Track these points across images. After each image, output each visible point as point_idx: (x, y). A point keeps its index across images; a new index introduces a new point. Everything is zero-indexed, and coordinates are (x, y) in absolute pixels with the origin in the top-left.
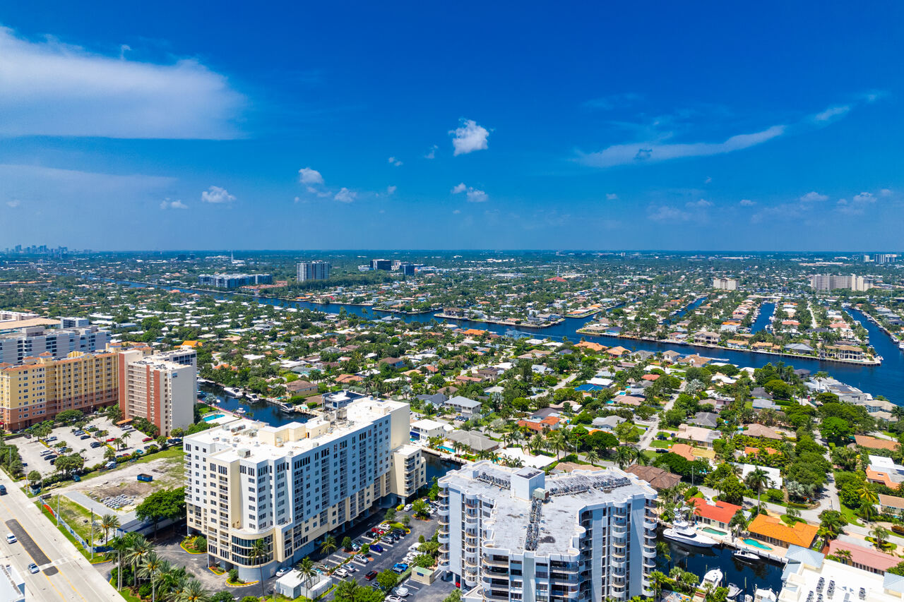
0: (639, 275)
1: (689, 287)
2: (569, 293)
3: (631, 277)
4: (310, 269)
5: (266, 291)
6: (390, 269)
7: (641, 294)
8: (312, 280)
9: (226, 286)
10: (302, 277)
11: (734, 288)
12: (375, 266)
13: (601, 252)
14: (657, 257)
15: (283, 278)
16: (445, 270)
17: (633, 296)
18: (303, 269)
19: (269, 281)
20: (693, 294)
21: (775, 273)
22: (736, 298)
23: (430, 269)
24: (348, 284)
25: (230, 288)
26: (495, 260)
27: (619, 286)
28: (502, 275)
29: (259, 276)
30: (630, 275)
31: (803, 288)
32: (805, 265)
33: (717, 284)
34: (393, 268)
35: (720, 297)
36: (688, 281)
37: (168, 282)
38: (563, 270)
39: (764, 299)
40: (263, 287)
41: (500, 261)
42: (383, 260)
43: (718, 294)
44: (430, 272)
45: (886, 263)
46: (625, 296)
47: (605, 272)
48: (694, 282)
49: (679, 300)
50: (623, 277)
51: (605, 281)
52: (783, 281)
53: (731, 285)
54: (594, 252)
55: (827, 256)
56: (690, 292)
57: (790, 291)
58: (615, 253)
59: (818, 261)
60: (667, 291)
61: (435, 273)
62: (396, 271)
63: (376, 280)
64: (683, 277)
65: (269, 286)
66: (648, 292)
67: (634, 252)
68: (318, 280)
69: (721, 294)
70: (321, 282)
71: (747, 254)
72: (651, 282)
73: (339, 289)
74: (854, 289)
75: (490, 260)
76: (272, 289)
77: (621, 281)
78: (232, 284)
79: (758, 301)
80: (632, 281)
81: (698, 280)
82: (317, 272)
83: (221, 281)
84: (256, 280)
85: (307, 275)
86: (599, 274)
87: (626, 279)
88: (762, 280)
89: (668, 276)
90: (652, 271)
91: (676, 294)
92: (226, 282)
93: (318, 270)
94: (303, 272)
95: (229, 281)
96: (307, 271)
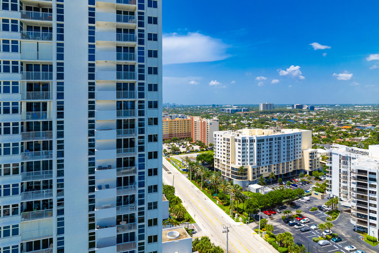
4: (265, 106)
5: (246, 114)
6: (302, 108)
8: (266, 110)
9: (230, 112)
10: (261, 109)
12: (295, 107)
15: (253, 111)
16: (330, 109)
23: (322, 108)
24: (282, 112)
29: (243, 109)
34: (303, 108)
37: (209, 112)
40: (245, 112)
42: (299, 104)
44: (322, 110)
62: (305, 110)
63: (295, 112)
65: (247, 112)
68: (269, 110)
70: (270, 111)
73: (278, 114)
76: (249, 113)
78: (233, 112)
82: (268, 107)
83: (228, 110)
84: (242, 111)
85: (264, 108)
92: (230, 111)
93: (269, 107)
94: (262, 107)
95: (231, 110)
96: (264, 107)
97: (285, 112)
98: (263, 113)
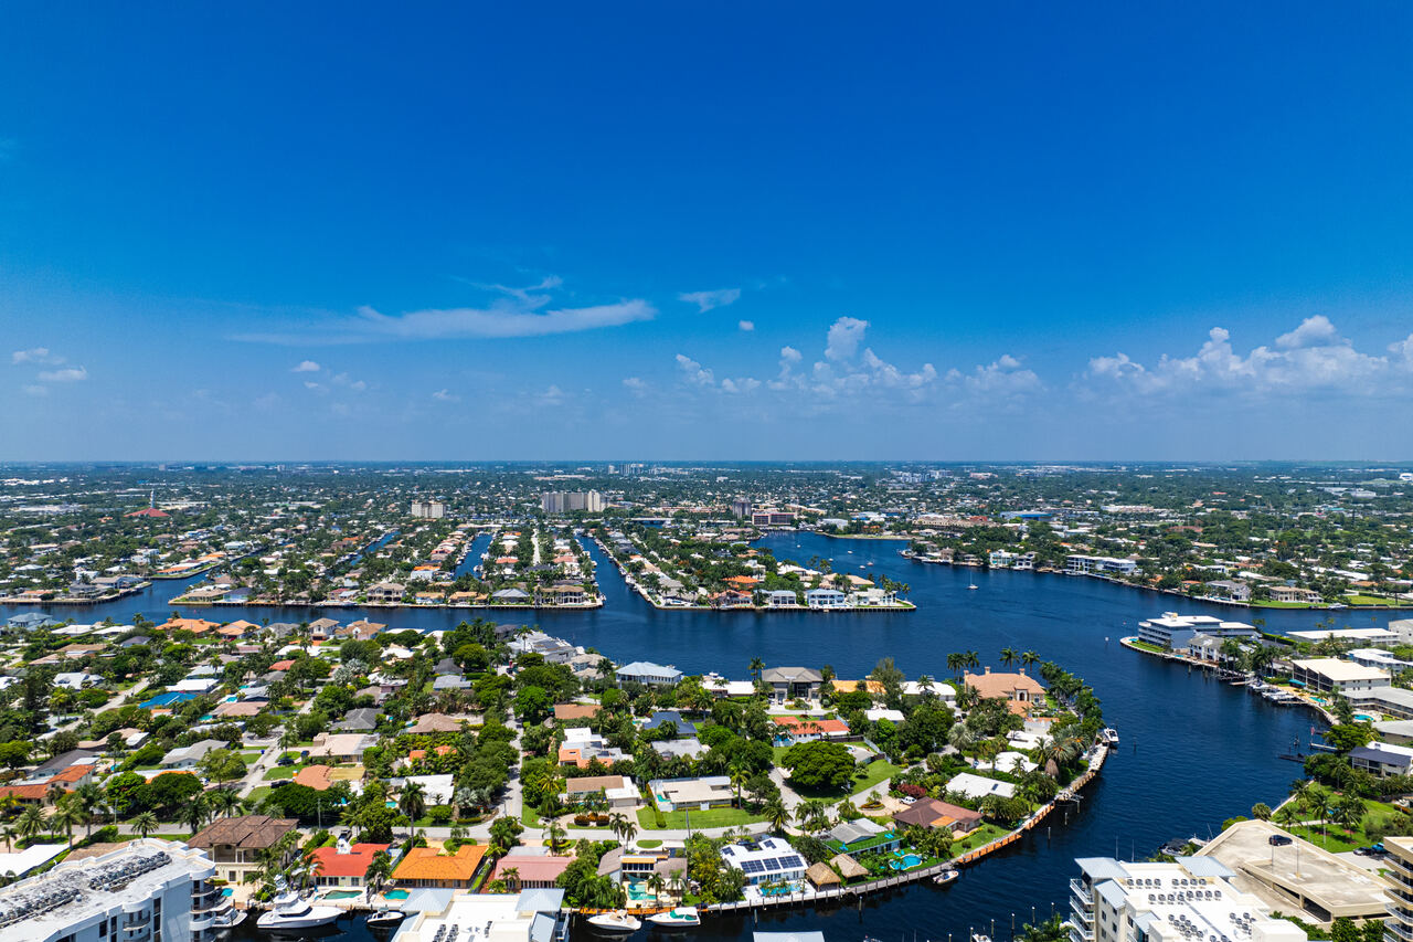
0: (302, 500)
1: (376, 517)
2: (167, 536)
3: (287, 504)
7: (298, 531)
11: (441, 515)
13: (243, 464)
14: (336, 472)
17: (284, 535)
20: (381, 527)
21: (500, 491)
22: (440, 529)
26: (22, 481)
27: (264, 521)
28: (33, 509)
30: (286, 500)
31: (533, 509)
32: (540, 479)
33: (416, 510)
35: (419, 529)
36: (377, 508)
38: (169, 496)
39: (480, 529)
41: (36, 482)
43: (416, 525)
45: (631, 475)
46: (269, 536)
47: (244, 498)
48: (385, 509)
49: (357, 538)
50: (271, 504)
51: (241, 512)
52: (509, 502)
53: (437, 511)
54: (230, 464)
55: (566, 467)
56: (376, 524)
57: (516, 515)
58: (267, 466)
59: (558, 474)
60: (342, 524)
64: (371, 501)
66: (310, 528)
67: (302, 464)
69: (421, 525)
71: (470, 465)
72: (318, 511)
74: (590, 510)
75: (11, 482)
77: (269, 511)
79: (471, 532)
80: (286, 510)
81: (393, 505)
86: (233, 500)
87: (277, 507)
88: (483, 502)
89: (347, 501)
90: (323, 494)
91: (354, 528)
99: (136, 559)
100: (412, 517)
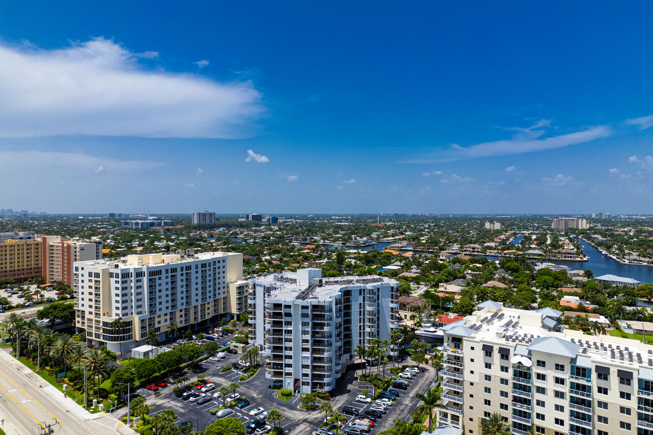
2: (383, 230)
4: (201, 217)
5: (169, 230)
8: (202, 223)
9: (140, 227)
10: (196, 221)
11: (499, 228)
12: (250, 219)
15: (181, 225)
16: (299, 221)
18: (196, 216)
19: (172, 224)
20: (471, 231)
22: (498, 232)
23: (289, 220)
24: (228, 226)
25: (143, 229)
26: (337, 218)
27: (420, 228)
28: (340, 223)
29: (164, 222)
31: (547, 228)
33: (487, 227)
34: (262, 220)
37: (99, 226)
39: (519, 233)
40: (166, 227)
42: (256, 214)
44: (289, 222)
46: (423, 232)
49: (460, 234)
53: (498, 226)
61: (292, 222)
62: (265, 222)
63: (249, 225)
65: (170, 227)
66: (439, 231)
68: (208, 222)
70: (209, 225)
73: (221, 229)
74: (580, 228)
75: (333, 217)
76: (173, 229)
78: (145, 226)
79: (514, 234)
81: (476, 226)
82: (207, 219)
83: (137, 224)
84: (163, 225)
85: (199, 220)
88: (520, 225)
92: (140, 225)
93: (208, 217)
94: (196, 219)
95: (142, 224)
96: (199, 218)
97: (234, 225)
98: (199, 227)
99: (373, 236)
100: (486, 229)
